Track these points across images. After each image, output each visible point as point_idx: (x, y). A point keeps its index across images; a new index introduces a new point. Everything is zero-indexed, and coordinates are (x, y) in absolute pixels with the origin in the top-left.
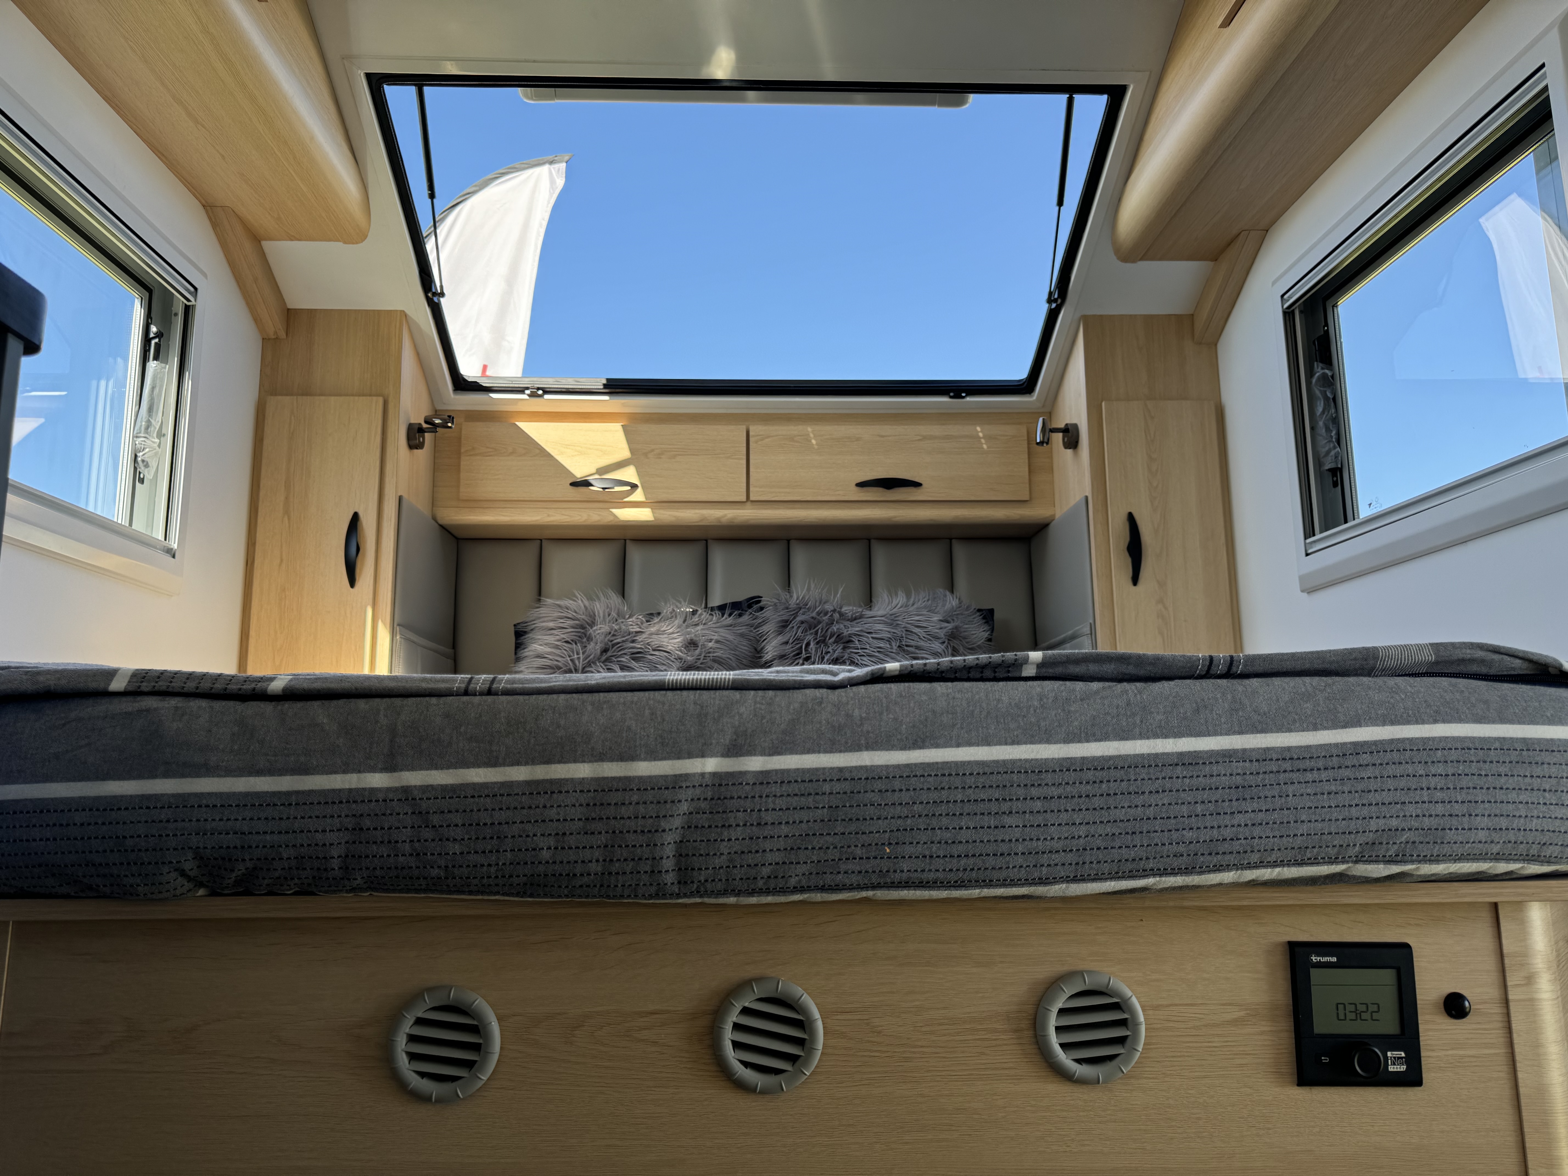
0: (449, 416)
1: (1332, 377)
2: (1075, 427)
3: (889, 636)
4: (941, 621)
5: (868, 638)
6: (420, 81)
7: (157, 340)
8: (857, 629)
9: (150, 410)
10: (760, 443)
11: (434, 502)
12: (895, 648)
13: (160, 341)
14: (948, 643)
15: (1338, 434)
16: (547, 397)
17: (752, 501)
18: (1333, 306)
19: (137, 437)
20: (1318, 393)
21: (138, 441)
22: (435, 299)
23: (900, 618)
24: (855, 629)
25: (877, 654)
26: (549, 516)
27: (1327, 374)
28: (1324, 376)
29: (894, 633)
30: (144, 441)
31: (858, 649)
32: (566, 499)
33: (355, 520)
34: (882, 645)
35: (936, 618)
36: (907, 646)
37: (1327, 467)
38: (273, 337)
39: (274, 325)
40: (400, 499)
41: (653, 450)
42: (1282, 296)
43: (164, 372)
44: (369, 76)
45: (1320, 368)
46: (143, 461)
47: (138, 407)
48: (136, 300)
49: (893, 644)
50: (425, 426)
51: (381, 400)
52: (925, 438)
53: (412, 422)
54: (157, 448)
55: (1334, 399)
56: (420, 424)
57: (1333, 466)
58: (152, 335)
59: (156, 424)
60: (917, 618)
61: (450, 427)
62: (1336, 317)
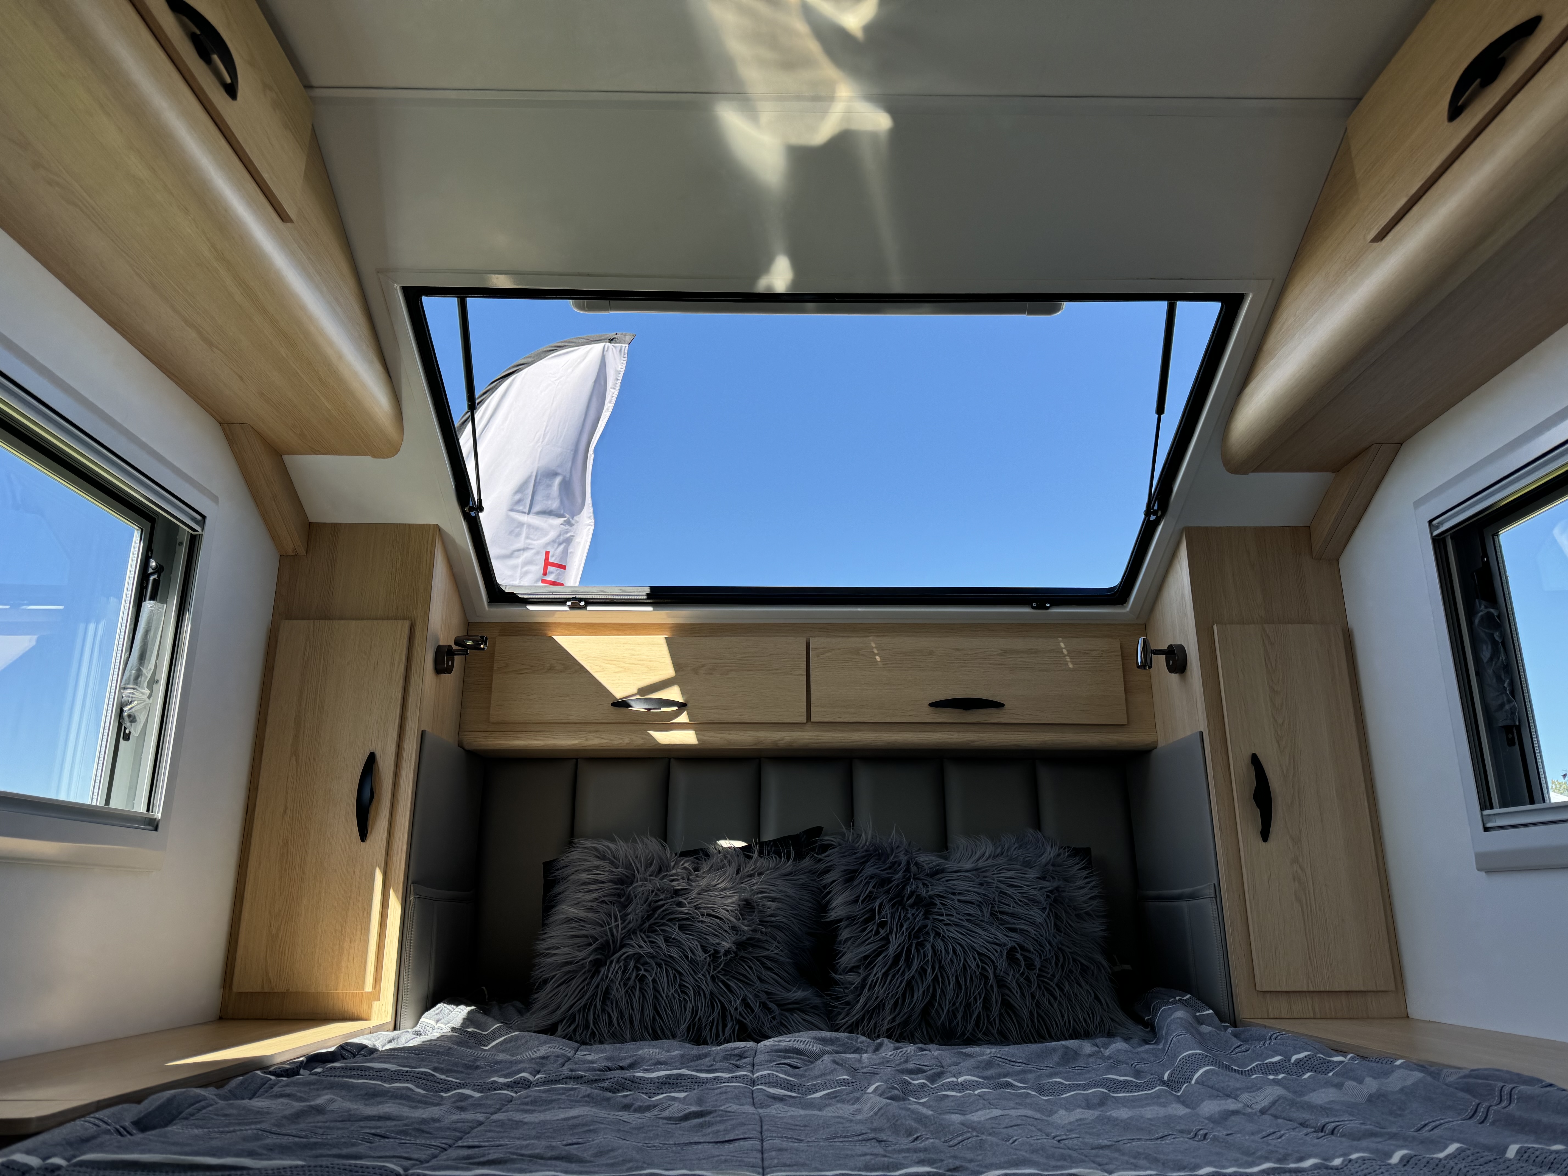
0: (482, 637)
1: (1499, 617)
2: (1181, 648)
3: (980, 899)
4: (1038, 878)
5: (952, 900)
6: (462, 294)
7: (155, 576)
8: (940, 889)
9: (142, 657)
10: (821, 657)
11: (461, 726)
12: (987, 915)
13: (159, 577)
14: (1050, 910)
15: (1512, 684)
16: (589, 608)
17: (813, 722)
18: (1493, 536)
19: (125, 689)
20: (1483, 635)
21: (126, 692)
22: (473, 514)
23: (988, 874)
24: (937, 888)
25: (965, 924)
26: (587, 739)
27: (1493, 615)
28: (1489, 616)
29: (984, 895)
30: (133, 693)
31: (942, 915)
32: (607, 721)
33: (371, 761)
34: (971, 912)
35: (1032, 874)
36: (1001, 913)
37: (1501, 723)
38: (292, 554)
39: (293, 541)
40: (423, 733)
41: (703, 666)
42: (1430, 522)
43: (161, 613)
44: (406, 290)
45: (1483, 607)
46: (129, 716)
47: (128, 653)
48: (136, 531)
49: (985, 910)
50: (455, 647)
51: (407, 624)
52: (1005, 652)
53: (441, 644)
54: (147, 700)
55: (1504, 643)
56: (450, 646)
57: (1508, 722)
58: (150, 571)
59: (147, 673)
60: (1009, 874)
61: (483, 649)
62: (1498, 548)
